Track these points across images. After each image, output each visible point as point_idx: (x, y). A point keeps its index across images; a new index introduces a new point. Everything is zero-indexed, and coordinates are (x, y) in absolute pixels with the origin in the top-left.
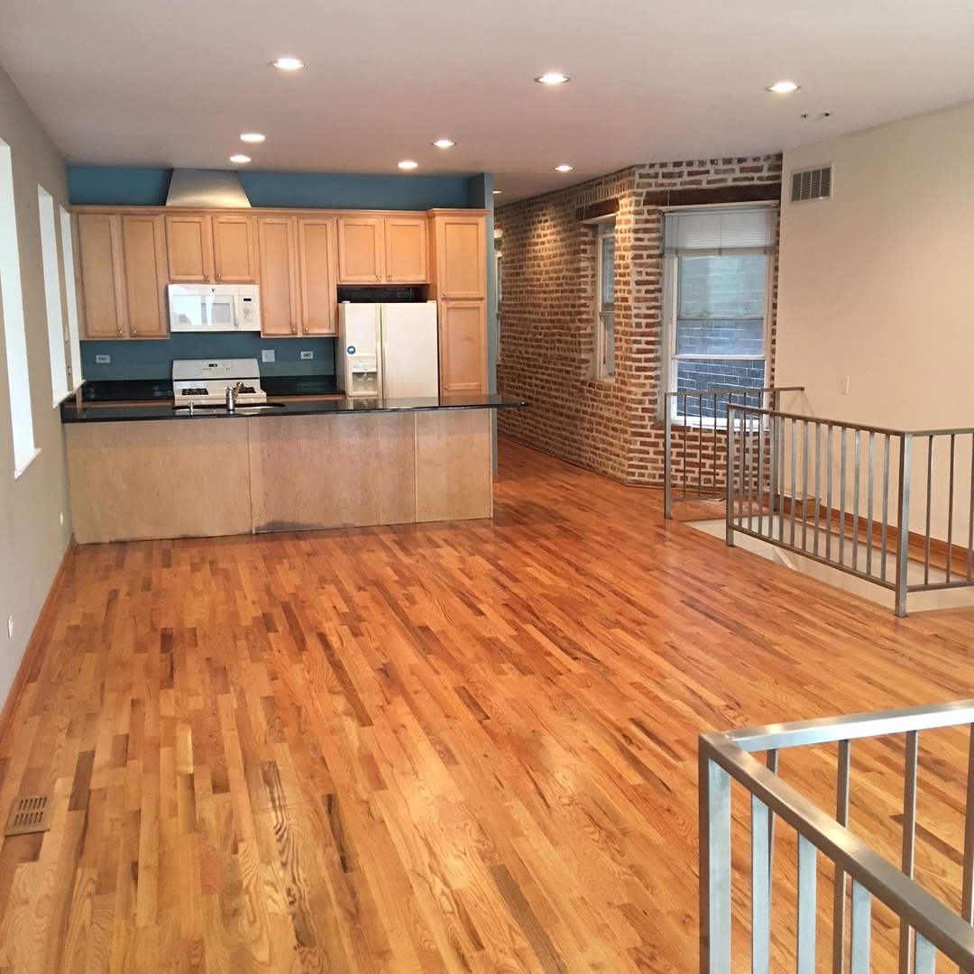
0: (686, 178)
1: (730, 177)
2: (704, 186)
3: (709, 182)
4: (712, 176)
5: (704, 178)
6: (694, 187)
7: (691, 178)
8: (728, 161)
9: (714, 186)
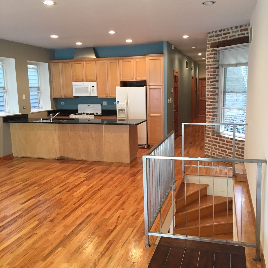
0: (223, 36)
1: (237, 34)
2: (229, 39)
3: (230, 37)
4: (231, 34)
5: (228, 35)
6: (225, 39)
7: (225, 36)
8: (236, 27)
9: (231, 38)
